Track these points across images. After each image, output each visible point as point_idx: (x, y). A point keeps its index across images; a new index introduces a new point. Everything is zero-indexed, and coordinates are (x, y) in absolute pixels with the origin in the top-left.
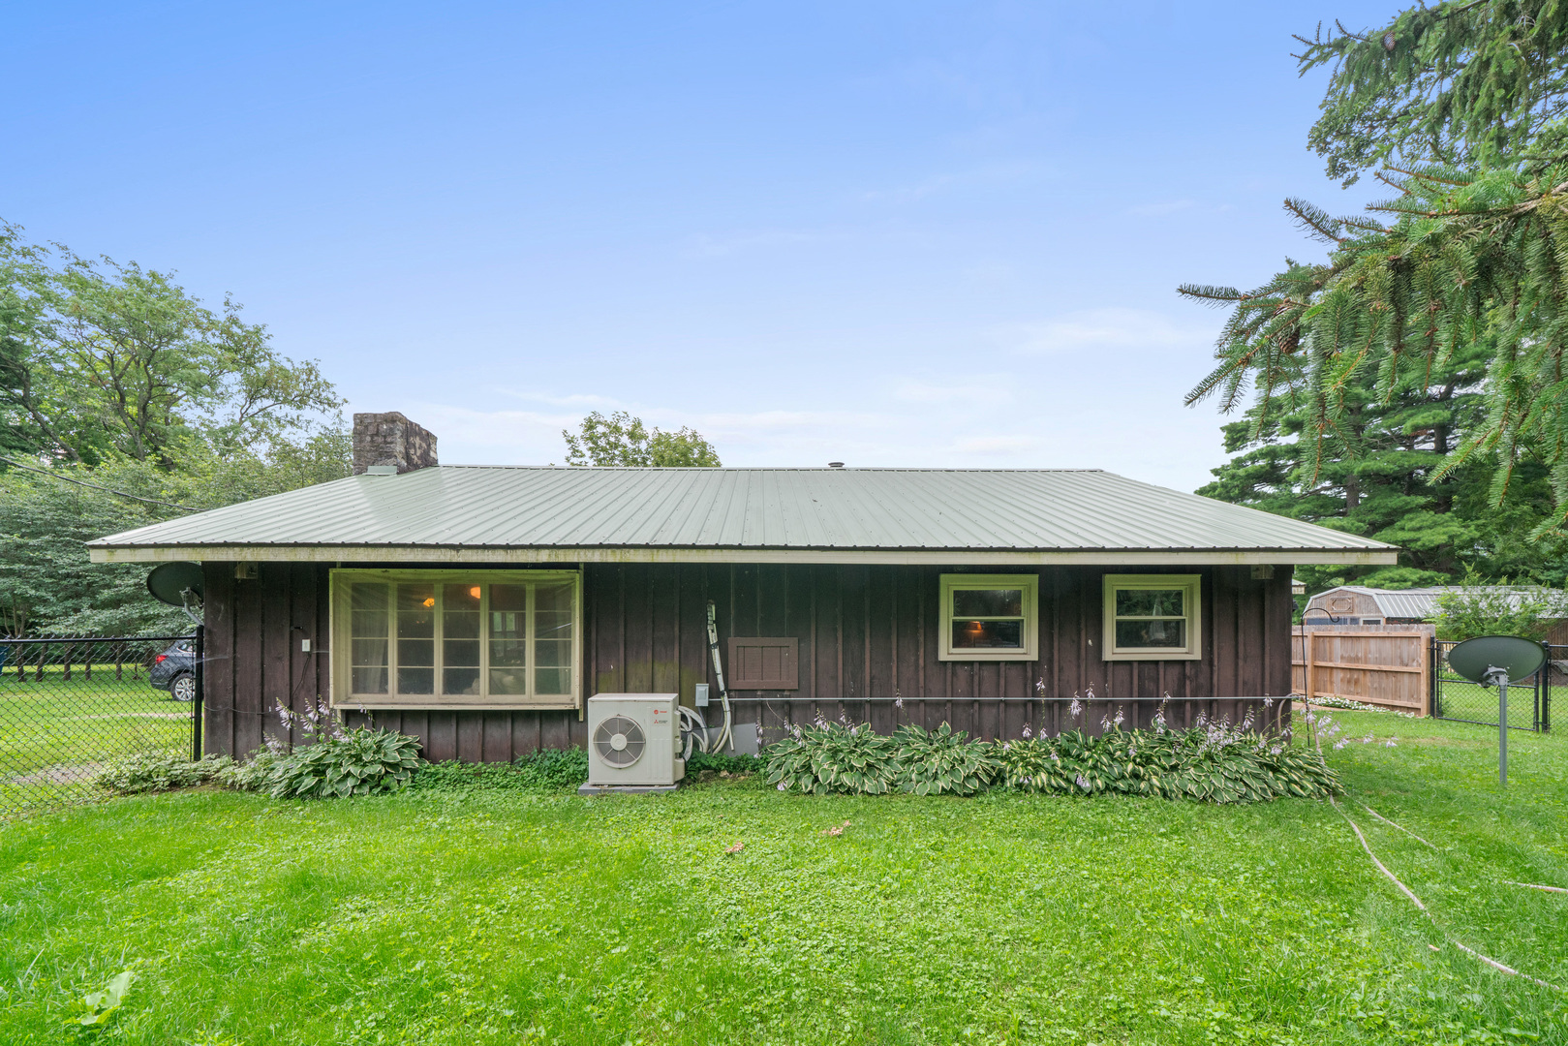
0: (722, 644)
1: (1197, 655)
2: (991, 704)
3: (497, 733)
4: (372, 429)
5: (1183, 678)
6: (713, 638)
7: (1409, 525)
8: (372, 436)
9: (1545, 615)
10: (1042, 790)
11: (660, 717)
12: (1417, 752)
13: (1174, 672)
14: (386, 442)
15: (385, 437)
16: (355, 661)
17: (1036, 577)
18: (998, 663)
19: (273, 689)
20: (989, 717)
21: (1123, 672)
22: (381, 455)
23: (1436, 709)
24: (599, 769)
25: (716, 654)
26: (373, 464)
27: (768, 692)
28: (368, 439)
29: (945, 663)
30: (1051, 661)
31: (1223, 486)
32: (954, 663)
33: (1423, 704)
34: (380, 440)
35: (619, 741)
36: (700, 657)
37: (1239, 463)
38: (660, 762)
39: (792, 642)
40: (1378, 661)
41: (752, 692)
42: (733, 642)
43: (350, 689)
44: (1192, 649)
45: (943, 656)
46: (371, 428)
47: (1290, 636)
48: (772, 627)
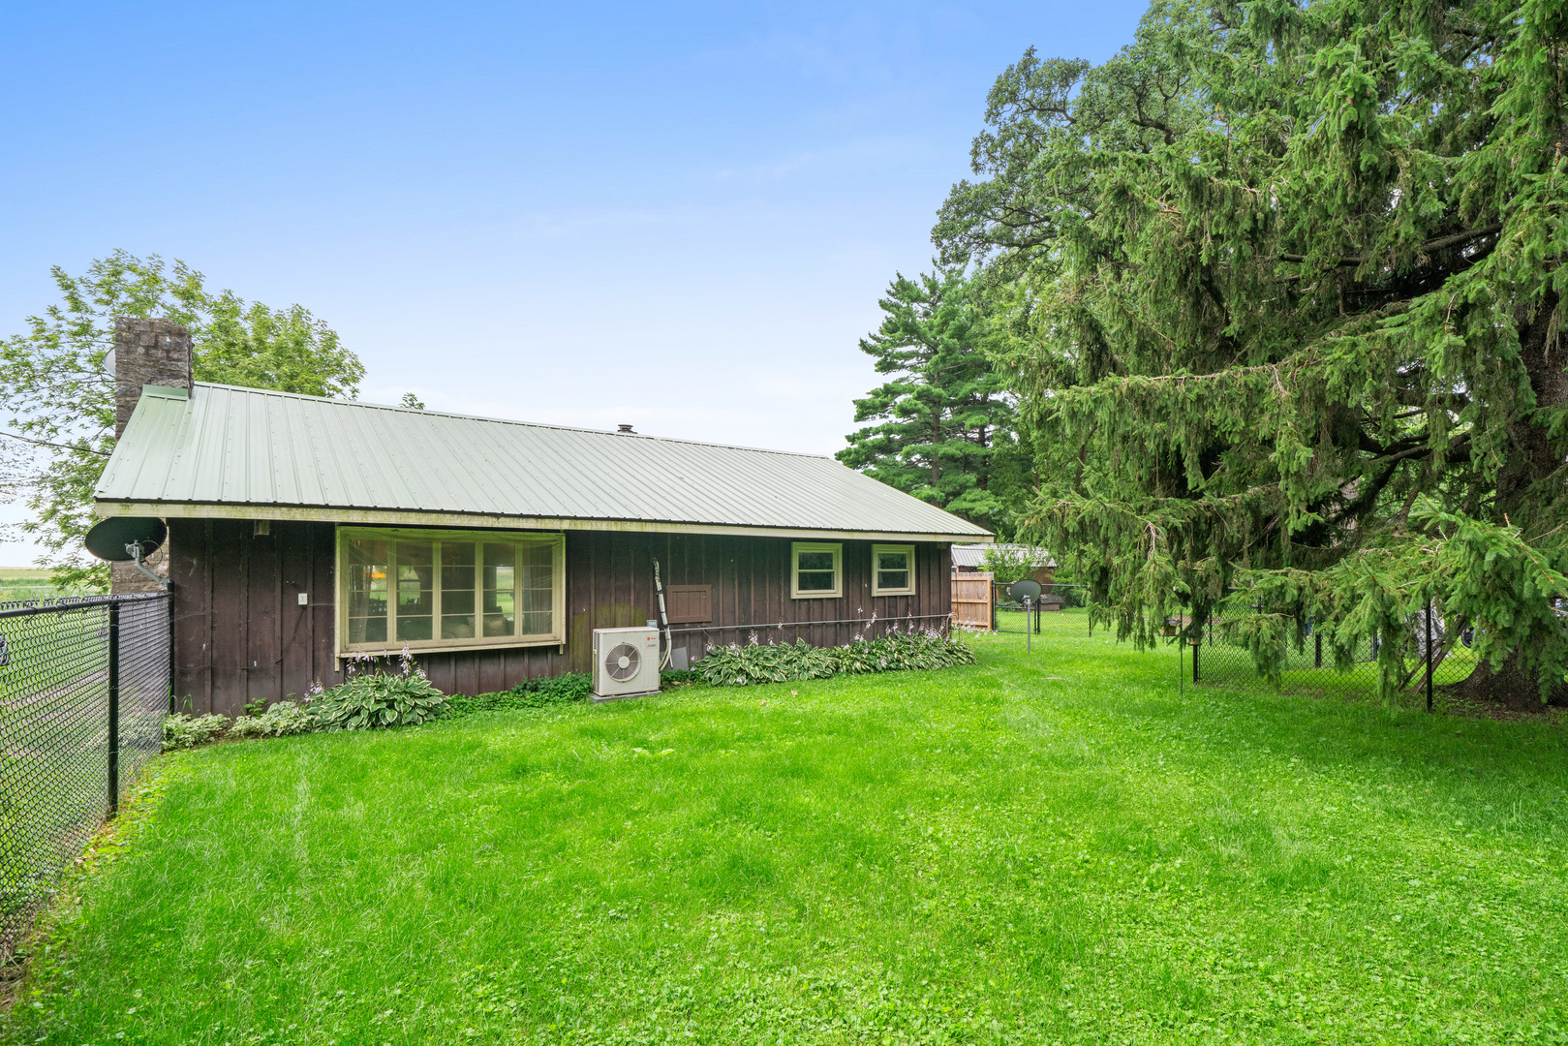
0: (664, 591)
1: (913, 593)
2: (819, 625)
3: (490, 669)
4: (145, 340)
5: (908, 605)
6: (659, 586)
7: (969, 497)
8: (147, 348)
9: (1034, 565)
10: (859, 672)
11: (651, 642)
12: (994, 646)
13: (904, 601)
14: (170, 359)
15: (168, 352)
16: (351, 614)
17: (841, 545)
18: (821, 599)
19: (258, 643)
20: (817, 634)
21: (881, 603)
22: (161, 372)
23: (994, 626)
24: (605, 684)
25: (661, 596)
26: (149, 382)
27: (693, 624)
28: (141, 350)
29: (795, 600)
30: (848, 597)
31: (856, 452)
32: (800, 600)
33: (988, 623)
34: (160, 354)
35: (624, 662)
36: (648, 600)
37: (865, 433)
38: (647, 676)
39: (707, 587)
40: (968, 597)
41: (682, 625)
42: (670, 588)
43: (347, 640)
44: (910, 590)
45: (794, 596)
46: (144, 337)
47: (949, 581)
48: (695, 577)
